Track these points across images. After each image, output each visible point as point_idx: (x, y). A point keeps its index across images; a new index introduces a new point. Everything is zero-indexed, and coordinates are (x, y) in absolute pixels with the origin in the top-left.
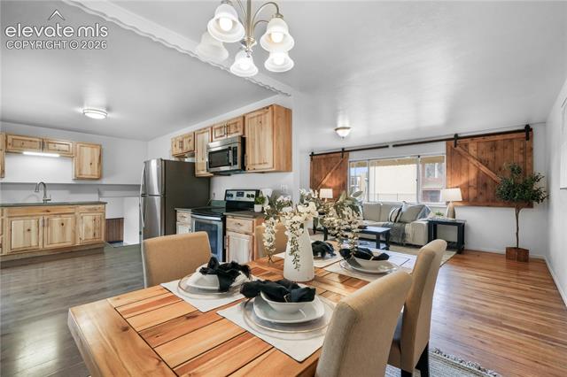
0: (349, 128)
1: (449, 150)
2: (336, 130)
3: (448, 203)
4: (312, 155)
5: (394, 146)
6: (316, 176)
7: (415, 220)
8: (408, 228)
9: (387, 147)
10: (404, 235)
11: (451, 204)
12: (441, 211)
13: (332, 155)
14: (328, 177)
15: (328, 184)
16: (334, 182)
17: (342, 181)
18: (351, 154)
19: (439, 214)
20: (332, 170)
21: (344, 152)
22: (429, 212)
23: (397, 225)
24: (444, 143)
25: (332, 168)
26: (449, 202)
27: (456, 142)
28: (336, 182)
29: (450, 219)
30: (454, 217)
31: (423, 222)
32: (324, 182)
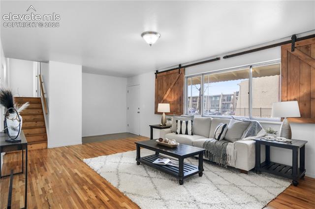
0: (155, 33)
1: (285, 56)
2: (143, 35)
3: (282, 119)
4: (157, 72)
5: (225, 58)
6: (160, 92)
7: (240, 139)
8: (230, 147)
9: (218, 59)
10: (225, 156)
11: (285, 121)
12: (274, 129)
13: (171, 72)
14: (168, 93)
15: (169, 100)
16: (173, 97)
17: (179, 96)
18: (187, 69)
19: (271, 132)
20: (172, 86)
21: (181, 68)
22: (260, 129)
23: (219, 143)
24: (279, 49)
25: (171, 84)
26: (284, 118)
27: (293, 45)
28: (174, 98)
29: (284, 140)
30: (290, 136)
31: (249, 142)
32: (165, 97)
